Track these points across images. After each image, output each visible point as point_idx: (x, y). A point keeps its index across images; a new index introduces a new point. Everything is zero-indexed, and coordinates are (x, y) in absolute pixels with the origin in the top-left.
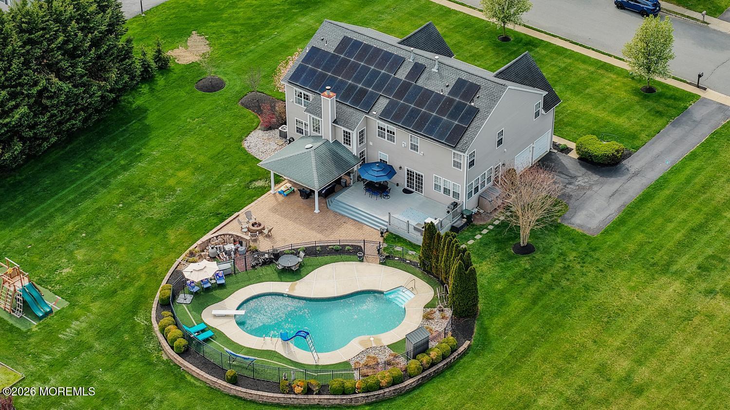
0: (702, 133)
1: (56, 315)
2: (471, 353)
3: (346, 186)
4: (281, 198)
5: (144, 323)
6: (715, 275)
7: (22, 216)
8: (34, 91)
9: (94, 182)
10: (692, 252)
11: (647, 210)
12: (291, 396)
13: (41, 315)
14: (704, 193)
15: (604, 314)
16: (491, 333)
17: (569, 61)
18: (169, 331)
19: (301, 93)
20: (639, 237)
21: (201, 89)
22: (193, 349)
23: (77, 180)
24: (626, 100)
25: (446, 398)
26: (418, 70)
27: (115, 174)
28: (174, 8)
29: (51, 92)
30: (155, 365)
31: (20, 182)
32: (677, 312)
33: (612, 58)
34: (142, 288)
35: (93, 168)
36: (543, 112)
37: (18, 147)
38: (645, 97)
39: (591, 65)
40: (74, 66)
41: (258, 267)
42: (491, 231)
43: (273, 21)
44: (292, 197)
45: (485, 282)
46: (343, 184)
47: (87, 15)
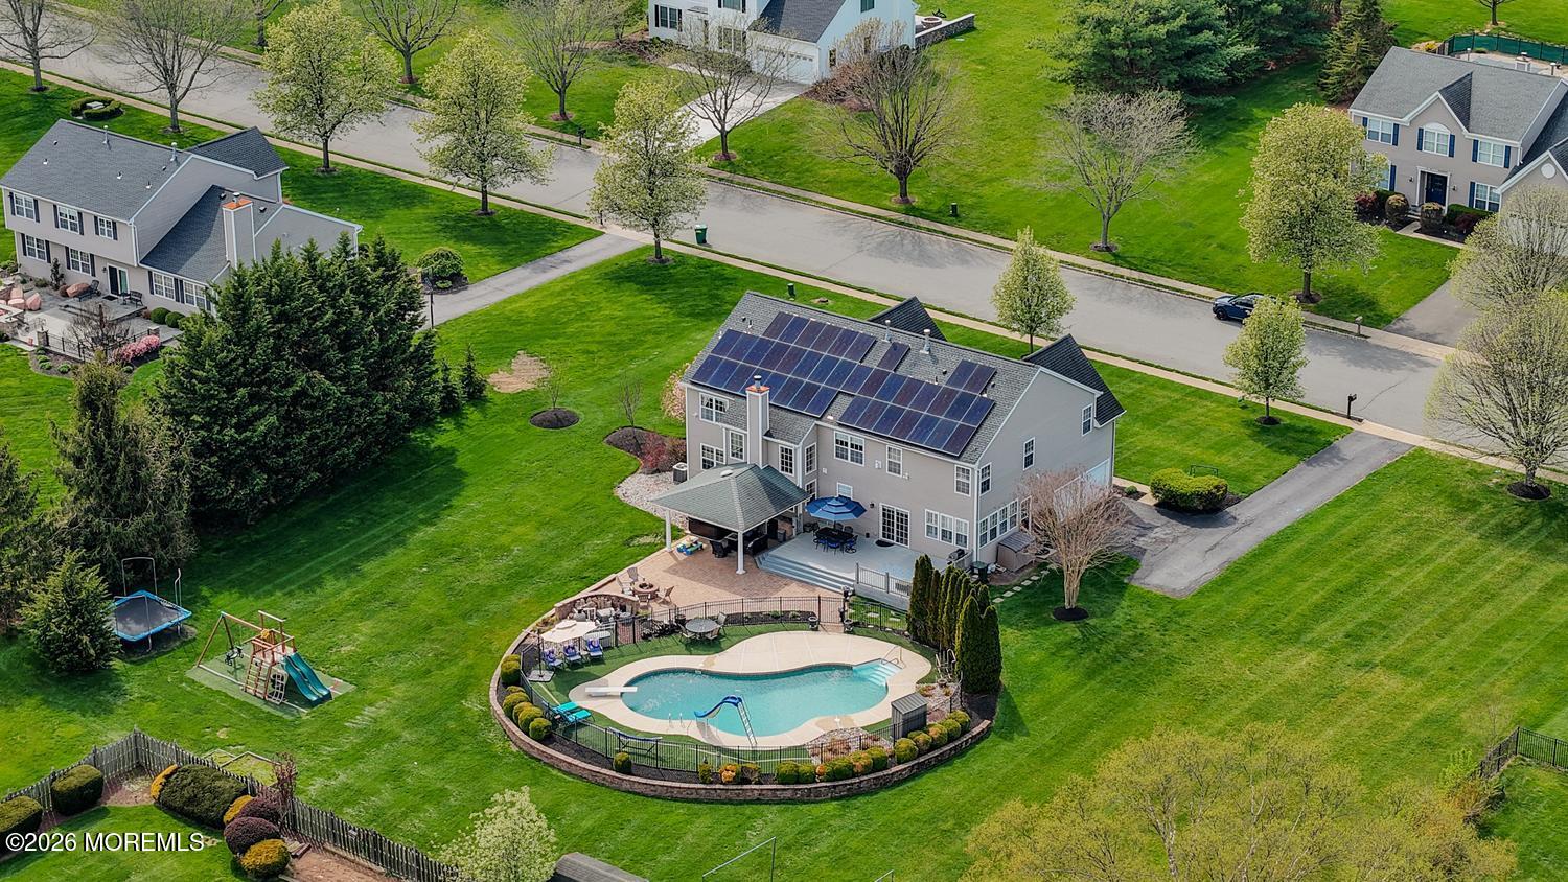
0: (1356, 473)
1: (336, 701)
2: (992, 736)
3: (785, 540)
4: (682, 557)
5: (477, 708)
6: (1372, 644)
7: (269, 583)
8: (290, 392)
9: (378, 542)
10: (1337, 617)
11: (1265, 567)
12: (717, 786)
13: (314, 699)
14: (1356, 547)
15: (1199, 690)
16: (1022, 713)
17: (1138, 386)
18: (521, 709)
19: (711, 400)
20: (1253, 599)
21: (540, 425)
22: (558, 733)
23: (351, 538)
24: (1232, 433)
25: (956, 791)
26: (898, 353)
27: (412, 529)
28: (484, 321)
29: (312, 397)
30: (500, 758)
31: (258, 542)
32: (1313, 689)
33: (1210, 383)
34: (470, 667)
35: (374, 524)
36: (1097, 425)
37: (260, 481)
38: (1263, 430)
39: (1175, 390)
40: (347, 361)
41: (654, 639)
42: (1017, 593)
43: (650, 337)
44: (700, 557)
45: (1011, 654)
46: (780, 538)
47: (368, 285)
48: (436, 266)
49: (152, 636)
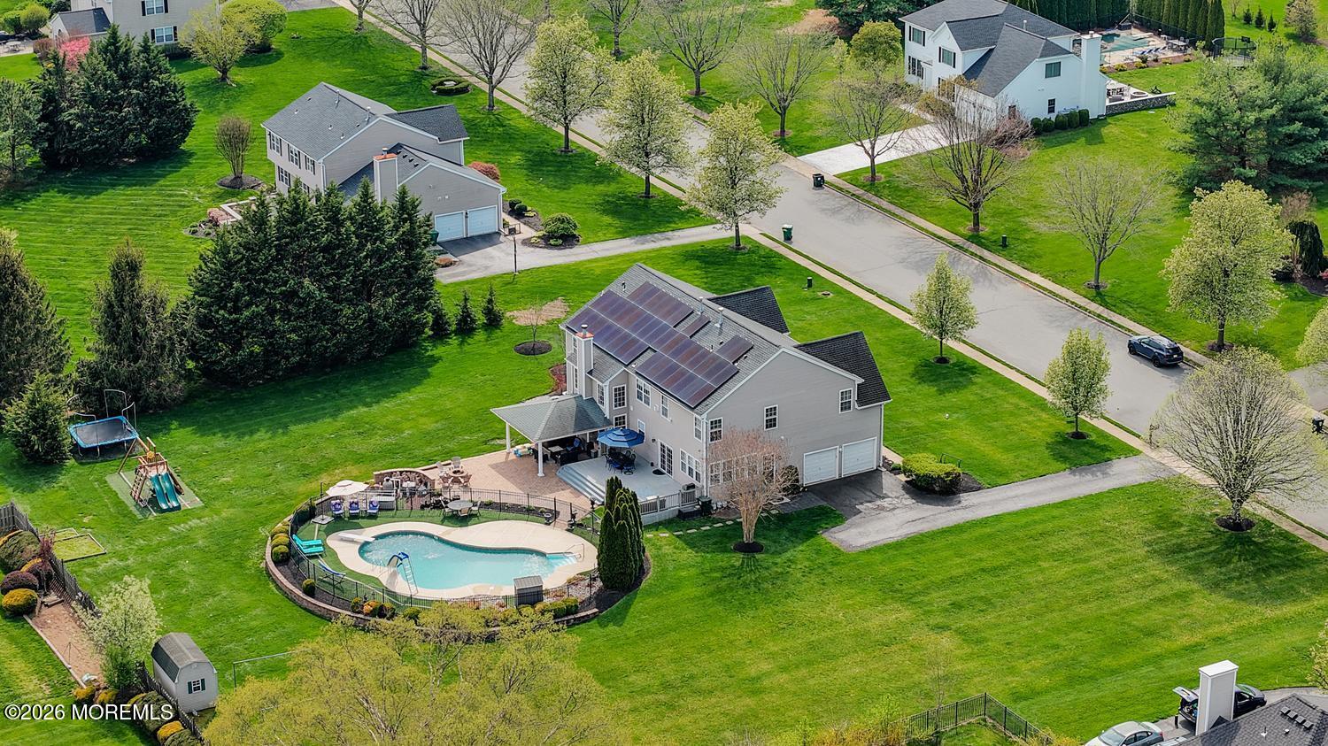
0: (1103, 485)
1: (179, 511)
3: (593, 458)
6: (965, 613)
9: (321, 412)
10: (959, 589)
11: (941, 542)
12: (360, 615)
13: (166, 507)
14: (1036, 539)
15: (787, 620)
16: (632, 609)
18: (277, 538)
20: (904, 563)
21: (518, 351)
22: (295, 559)
24: (1035, 439)
26: (700, 323)
36: (856, 405)
41: (426, 509)
48: (552, 227)
49: (101, 447)
